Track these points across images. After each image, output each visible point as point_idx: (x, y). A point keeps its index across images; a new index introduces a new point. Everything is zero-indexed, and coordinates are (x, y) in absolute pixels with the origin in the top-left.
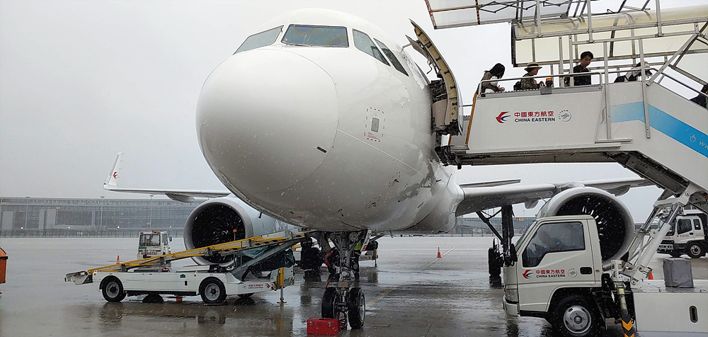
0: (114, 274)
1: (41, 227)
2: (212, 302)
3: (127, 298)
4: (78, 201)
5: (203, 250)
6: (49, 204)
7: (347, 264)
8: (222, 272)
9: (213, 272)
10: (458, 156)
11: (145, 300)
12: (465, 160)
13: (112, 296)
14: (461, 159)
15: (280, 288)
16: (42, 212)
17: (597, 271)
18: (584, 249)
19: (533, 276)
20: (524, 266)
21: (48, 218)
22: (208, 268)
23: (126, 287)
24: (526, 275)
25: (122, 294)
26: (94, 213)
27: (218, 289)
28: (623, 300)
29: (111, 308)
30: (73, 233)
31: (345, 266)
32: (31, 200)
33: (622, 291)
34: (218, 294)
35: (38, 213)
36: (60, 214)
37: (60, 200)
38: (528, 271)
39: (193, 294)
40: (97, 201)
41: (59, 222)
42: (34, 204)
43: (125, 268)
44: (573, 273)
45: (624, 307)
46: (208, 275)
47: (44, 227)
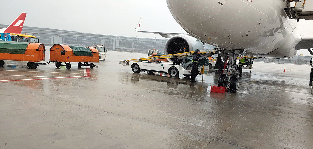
0: (136, 62)
1: (114, 47)
2: (174, 77)
3: (141, 72)
4: (127, 38)
5: (171, 56)
6: (117, 38)
7: (232, 64)
8: (178, 65)
9: (175, 65)
10: (298, 14)
11: (148, 74)
12: (302, 17)
13: (136, 71)
14: (299, 15)
15: (202, 74)
16: (114, 41)
21: (116, 44)
22: (172, 63)
23: (141, 68)
25: (139, 71)
26: (133, 43)
27: (176, 72)
29: (136, 75)
30: (125, 51)
31: (231, 65)
32: (111, 36)
34: (176, 74)
35: (113, 42)
36: (121, 42)
37: (121, 37)
39: (166, 73)
40: (134, 38)
41: (120, 46)
42: (111, 38)
43: (141, 60)
46: (172, 66)
47: (115, 47)
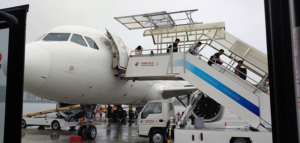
2: (55, 129)
5: (55, 110)
11: (39, 128)
13: (23, 126)
17: (165, 121)
18: (161, 113)
19: (144, 122)
20: (141, 119)
24: (141, 122)
25: (26, 125)
27: (57, 125)
28: (170, 132)
33: (170, 129)
38: (142, 120)
39: (49, 126)
43: (28, 116)
44: (157, 121)
45: (170, 134)
46: (54, 119)
